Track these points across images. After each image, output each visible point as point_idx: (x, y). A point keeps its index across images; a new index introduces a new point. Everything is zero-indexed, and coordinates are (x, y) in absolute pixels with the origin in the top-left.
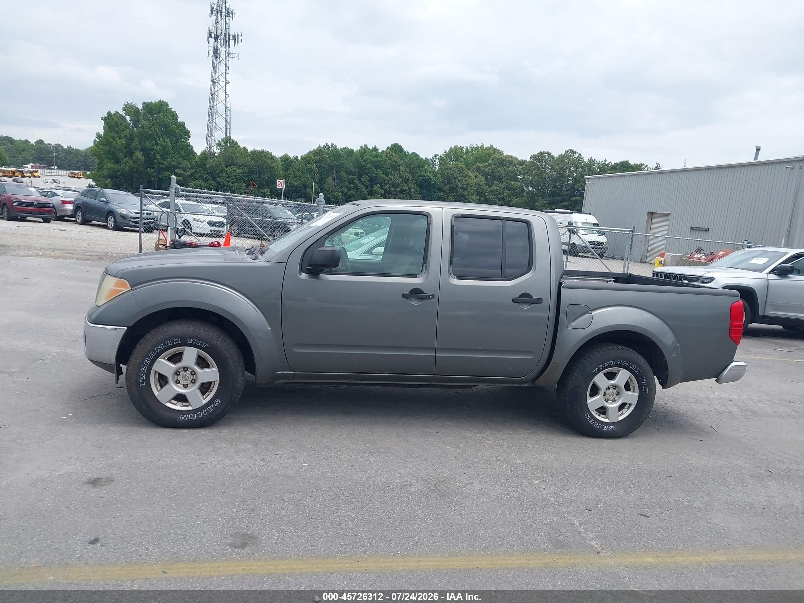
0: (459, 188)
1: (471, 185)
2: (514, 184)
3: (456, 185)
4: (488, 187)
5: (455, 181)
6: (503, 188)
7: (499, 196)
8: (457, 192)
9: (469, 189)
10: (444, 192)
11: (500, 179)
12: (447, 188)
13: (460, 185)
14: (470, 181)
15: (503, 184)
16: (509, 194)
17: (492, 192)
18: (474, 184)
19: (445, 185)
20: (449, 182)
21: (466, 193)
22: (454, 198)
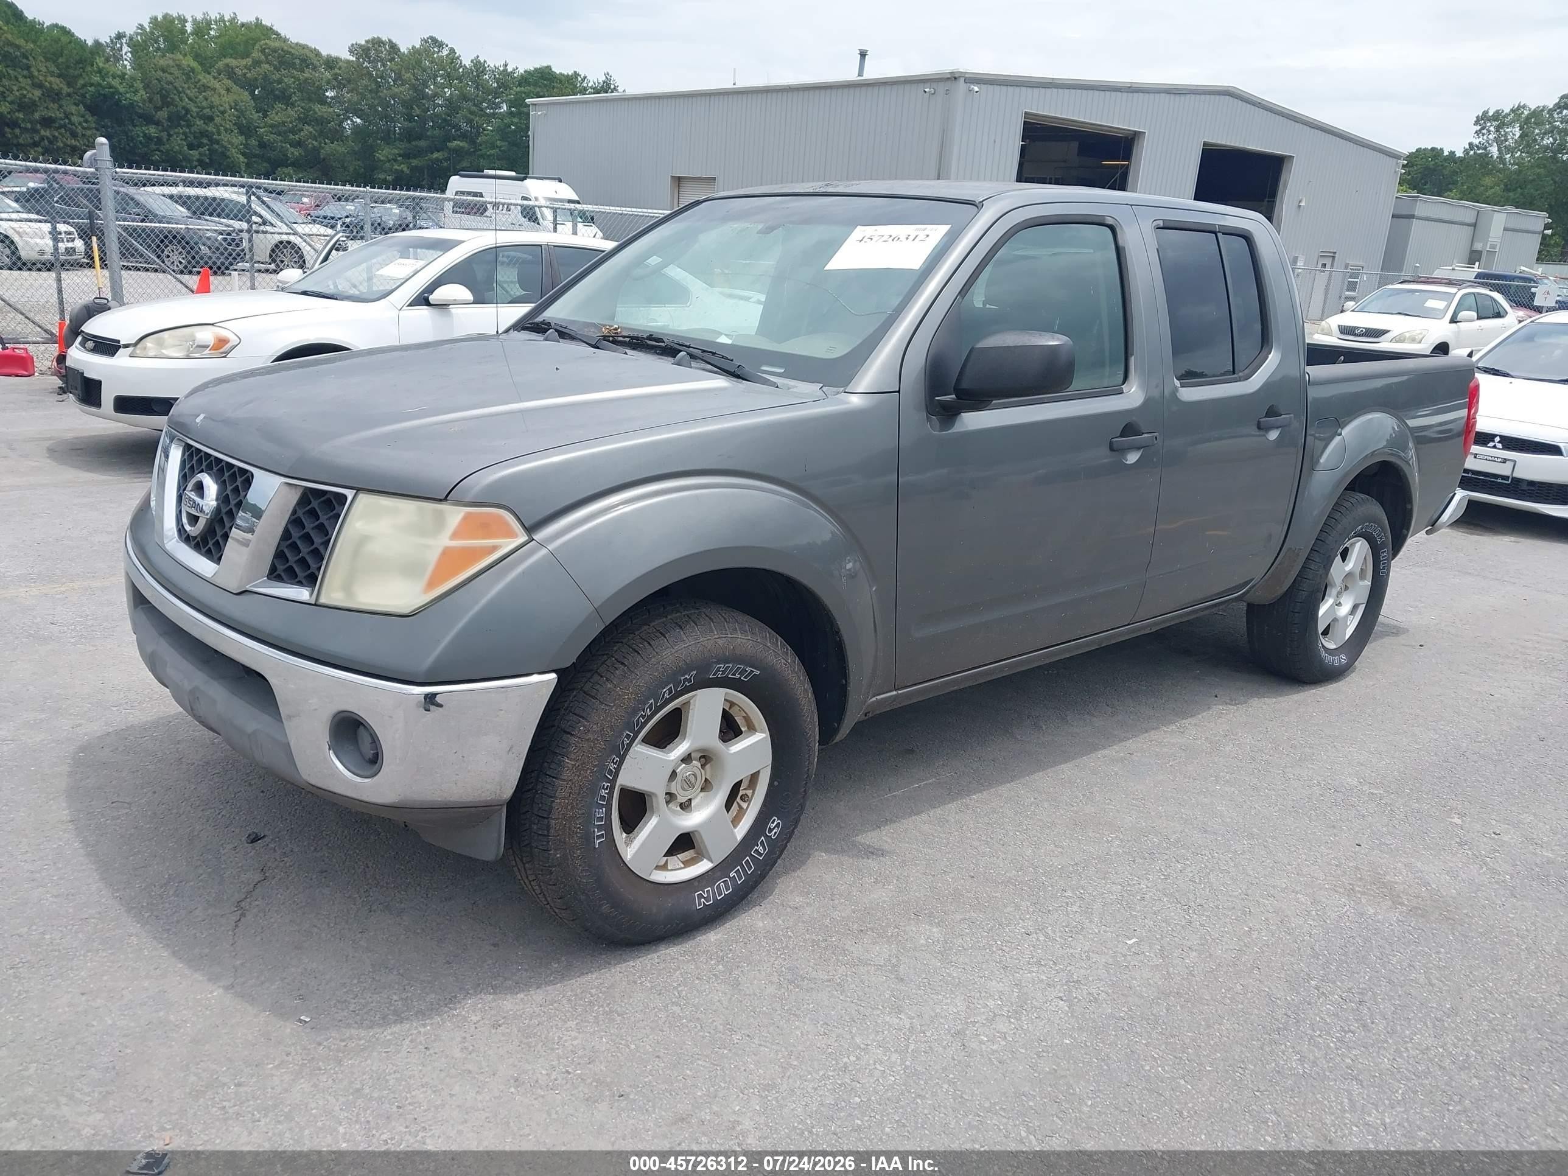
0: (192, 116)
1: (221, 109)
2: (319, 109)
3: (183, 108)
4: (260, 114)
5: (181, 100)
6: (296, 119)
7: (292, 136)
8: (189, 126)
9: (218, 120)
10: (157, 123)
11: (285, 98)
12: (163, 115)
13: (195, 109)
14: (216, 100)
15: (296, 109)
16: (311, 132)
17: (272, 126)
18: (227, 106)
19: (158, 109)
20: (166, 102)
21: (211, 128)
22: (185, 140)
